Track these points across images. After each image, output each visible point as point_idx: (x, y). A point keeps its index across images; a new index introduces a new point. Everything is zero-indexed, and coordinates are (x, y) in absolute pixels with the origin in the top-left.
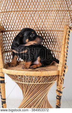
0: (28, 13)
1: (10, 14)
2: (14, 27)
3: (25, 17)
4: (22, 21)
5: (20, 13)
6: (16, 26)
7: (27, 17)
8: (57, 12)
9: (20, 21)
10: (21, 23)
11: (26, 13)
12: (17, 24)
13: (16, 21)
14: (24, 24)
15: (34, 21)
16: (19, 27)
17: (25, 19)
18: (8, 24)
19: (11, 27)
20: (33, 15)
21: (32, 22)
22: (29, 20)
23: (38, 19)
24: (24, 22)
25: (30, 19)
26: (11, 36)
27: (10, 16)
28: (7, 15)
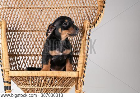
0: (34, 10)
1: (13, 10)
2: (17, 27)
3: (30, 15)
4: (27, 20)
5: (24, 10)
6: (20, 26)
7: (33, 16)
8: (70, 9)
9: (24, 20)
10: (26, 23)
11: (31, 10)
12: (21, 23)
13: (19, 19)
14: (29, 23)
15: (40, 20)
16: (23, 27)
17: (30, 17)
18: (11, 22)
19: (14, 27)
20: (39, 13)
21: (38, 21)
22: (35, 19)
23: (46, 18)
24: (28, 20)
25: (36, 17)
26: (14, 37)
27: (12, 14)
28: (9, 12)
